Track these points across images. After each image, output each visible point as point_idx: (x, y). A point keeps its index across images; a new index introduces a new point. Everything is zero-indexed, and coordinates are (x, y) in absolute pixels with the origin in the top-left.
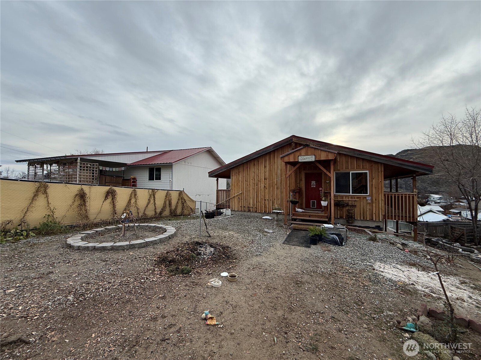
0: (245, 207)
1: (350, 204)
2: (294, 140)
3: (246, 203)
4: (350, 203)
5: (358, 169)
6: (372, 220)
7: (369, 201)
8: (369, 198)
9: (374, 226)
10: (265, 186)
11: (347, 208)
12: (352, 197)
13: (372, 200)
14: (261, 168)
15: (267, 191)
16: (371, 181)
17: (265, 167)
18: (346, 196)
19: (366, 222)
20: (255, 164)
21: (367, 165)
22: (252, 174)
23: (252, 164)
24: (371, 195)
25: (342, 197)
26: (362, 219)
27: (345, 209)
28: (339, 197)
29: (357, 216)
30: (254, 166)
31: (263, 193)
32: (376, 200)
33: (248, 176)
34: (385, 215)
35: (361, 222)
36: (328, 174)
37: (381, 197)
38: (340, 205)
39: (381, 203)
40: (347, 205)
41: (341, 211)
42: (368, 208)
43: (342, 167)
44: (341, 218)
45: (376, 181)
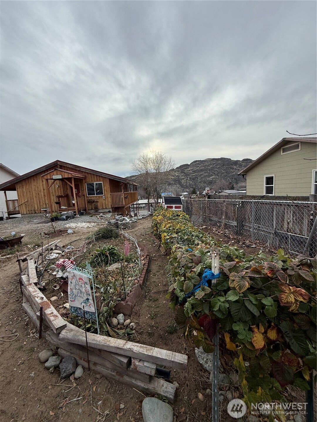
0: (32, 210)
1: (95, 201)
2: (59, 163)
3: (32, 208)
5: (97, 181)
6: (106, 208)
7: (104, 198)
8: (104, 197)
9: (107, 211)
10: (45, 194)
11: (95, 203)
12: (96, 197)
13: (105, 198)
14: (40, 182)
15: (46, 198)
16: (104, 187)
17: (42, 181)
18: (93, 197)
19: (104, 210)
20: (34, 180)
21: (101, 179)
22: (33, 187)
23: (32, 180)
24: (105, 195)
25: (91, 197)
26: (102, 208)
27: (93, 204)
28: (89, 198)
29: (100, 207)
30: (34, 181)
31: (44, 199)
32: (107, 197)
33: (31, 188)
34: (111, 205)
35: (101, 210)
36: (71, 186)
37: (109, 196)
38: (90, 202)
39: (110, 199)
40: (94, 202)
41: (91, 205)
42: (104, 202)
43: (89, 180)
44: (92, 209)
45: (106, 187)
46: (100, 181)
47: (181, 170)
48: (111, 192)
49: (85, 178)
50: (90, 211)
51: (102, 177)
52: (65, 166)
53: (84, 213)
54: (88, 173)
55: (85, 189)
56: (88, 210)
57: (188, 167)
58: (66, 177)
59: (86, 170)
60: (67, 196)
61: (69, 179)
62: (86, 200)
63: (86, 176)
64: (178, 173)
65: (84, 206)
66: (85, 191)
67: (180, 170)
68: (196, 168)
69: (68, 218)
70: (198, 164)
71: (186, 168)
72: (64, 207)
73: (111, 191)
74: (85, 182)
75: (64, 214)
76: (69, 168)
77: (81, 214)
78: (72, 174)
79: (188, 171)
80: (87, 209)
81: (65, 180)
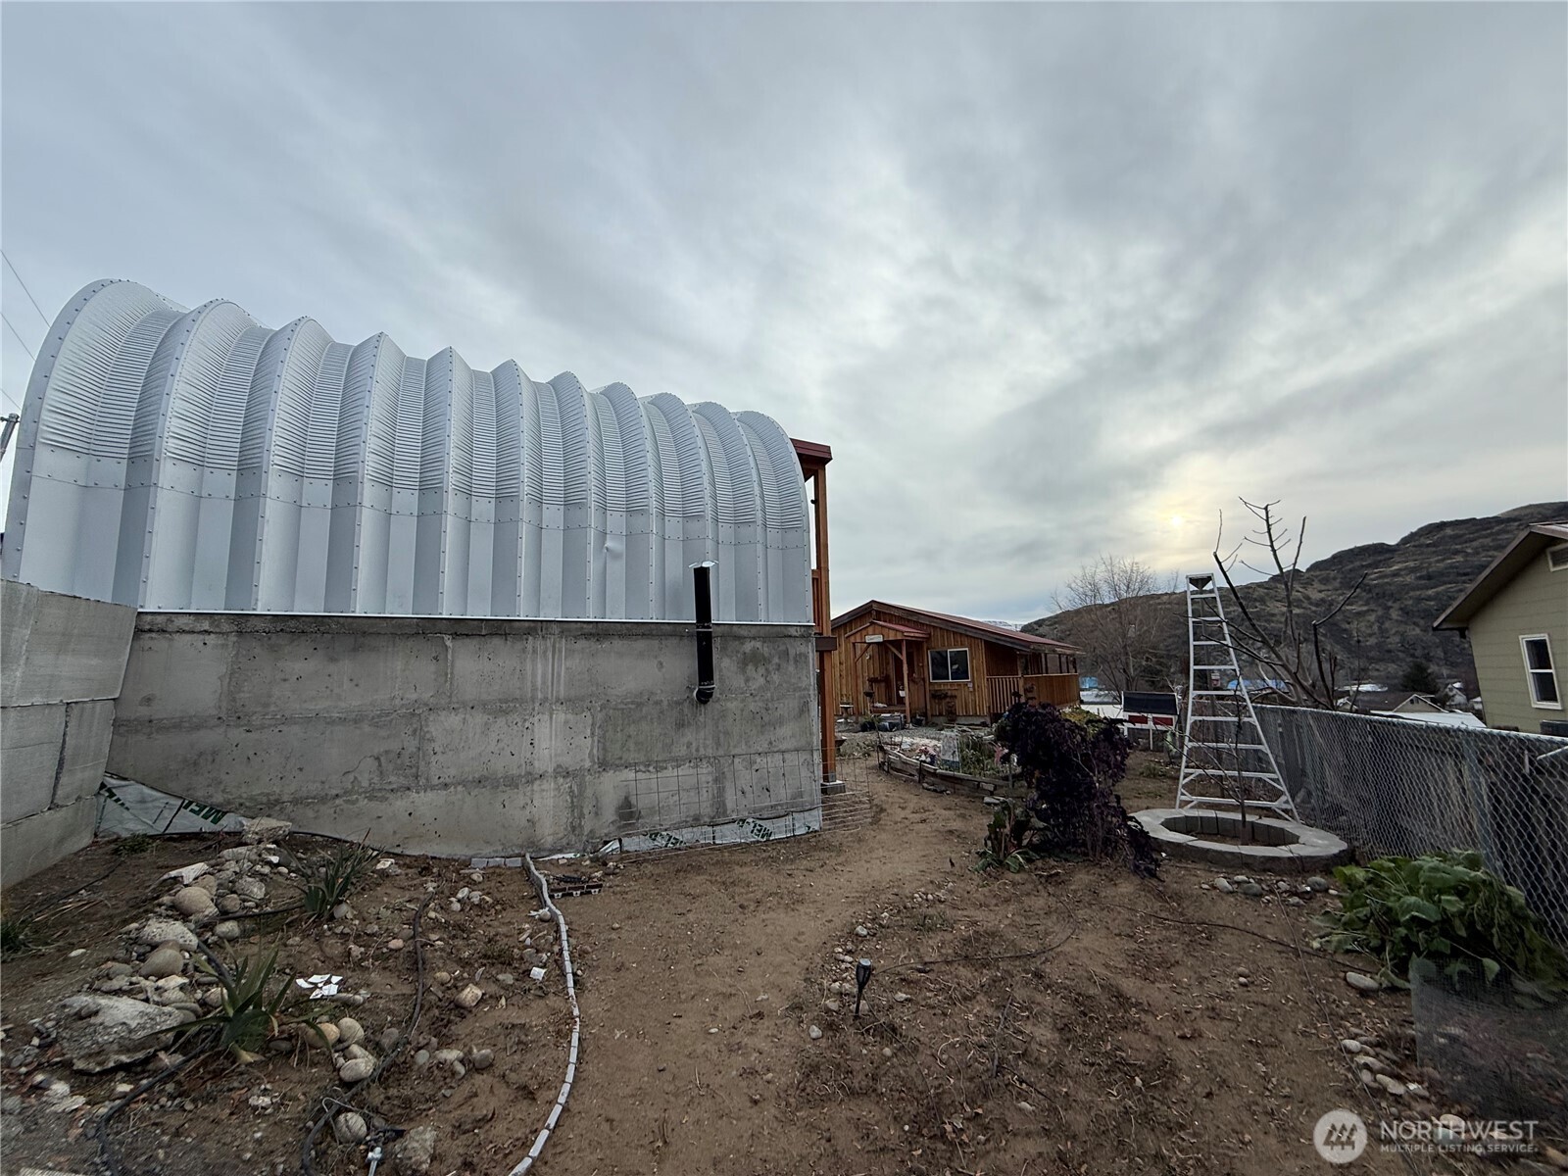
1: (949, 695)
2: (875, 606)
4: (949, 693)
5: (955, 646)
6: (975, 715)
7: (971, 689)
8: (970, 685)
9: (978, 723)
11: (948, 700)
12: (951, 684)
13: (974, 687)
15: (844, 681)
16: (972, 662)
18: (944, 684)
19: (970, 718)
21: (966, 641)
24: (973, 681)
25: (940, 684)
26: (965, 714)
27: (944, 702)
28: (936, 686)
29: (960, 711)
32: (979, 687)
34: (989, 707)
35: (963, 718)
36: (900, 656)
37: (984, 683)
38: (938, 696)
39: (985, 691)
40: (946, 696)
41: (939, 704)
42: (971, 698)
43: (938, 644)
44: (941, 715)
45: (977, 662)
46: (962, 645)
47: (1340, 576)
48: (989, 674)
49: (928, 639)
50: (935, 720)
51: (967, 636)
52: (885, 613)
53: (924, 722)
54: (934, 627)
55: (926, 663)
56: (932, 715)
57: (1387, 556)
58: (891, 639)
59: (932, 619)
60: (886, 680)
61: (897, 644)
62: (928, 690)
63: (930, 634)
64: (1323, 587)
65: (924, 705)
66: (926, 669)
67: (1332, 574)
68: (1438, 561)
69: (893, 727)
70: (1454, 538)
71: (1375, 565)
72: (881, 705)
73: (988, 671)
74: (928, 649)
75: (885, 719)
76: (895, 616)
77: (918, 724)
78: (903, 632)
79: (1386, 576)
80: (929, 713)
81: (890, 647)
